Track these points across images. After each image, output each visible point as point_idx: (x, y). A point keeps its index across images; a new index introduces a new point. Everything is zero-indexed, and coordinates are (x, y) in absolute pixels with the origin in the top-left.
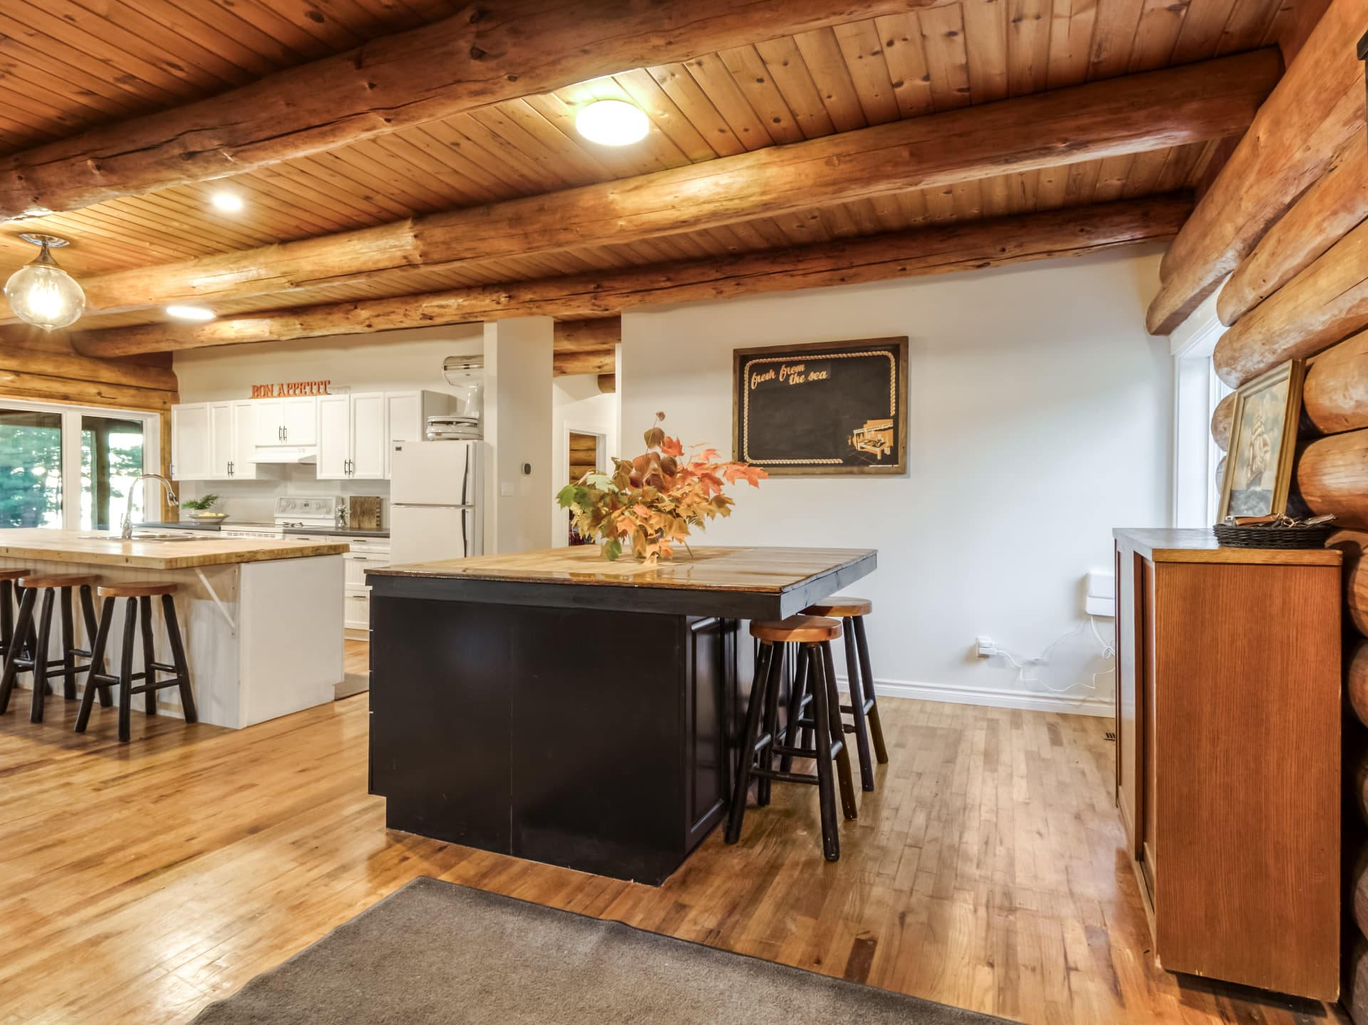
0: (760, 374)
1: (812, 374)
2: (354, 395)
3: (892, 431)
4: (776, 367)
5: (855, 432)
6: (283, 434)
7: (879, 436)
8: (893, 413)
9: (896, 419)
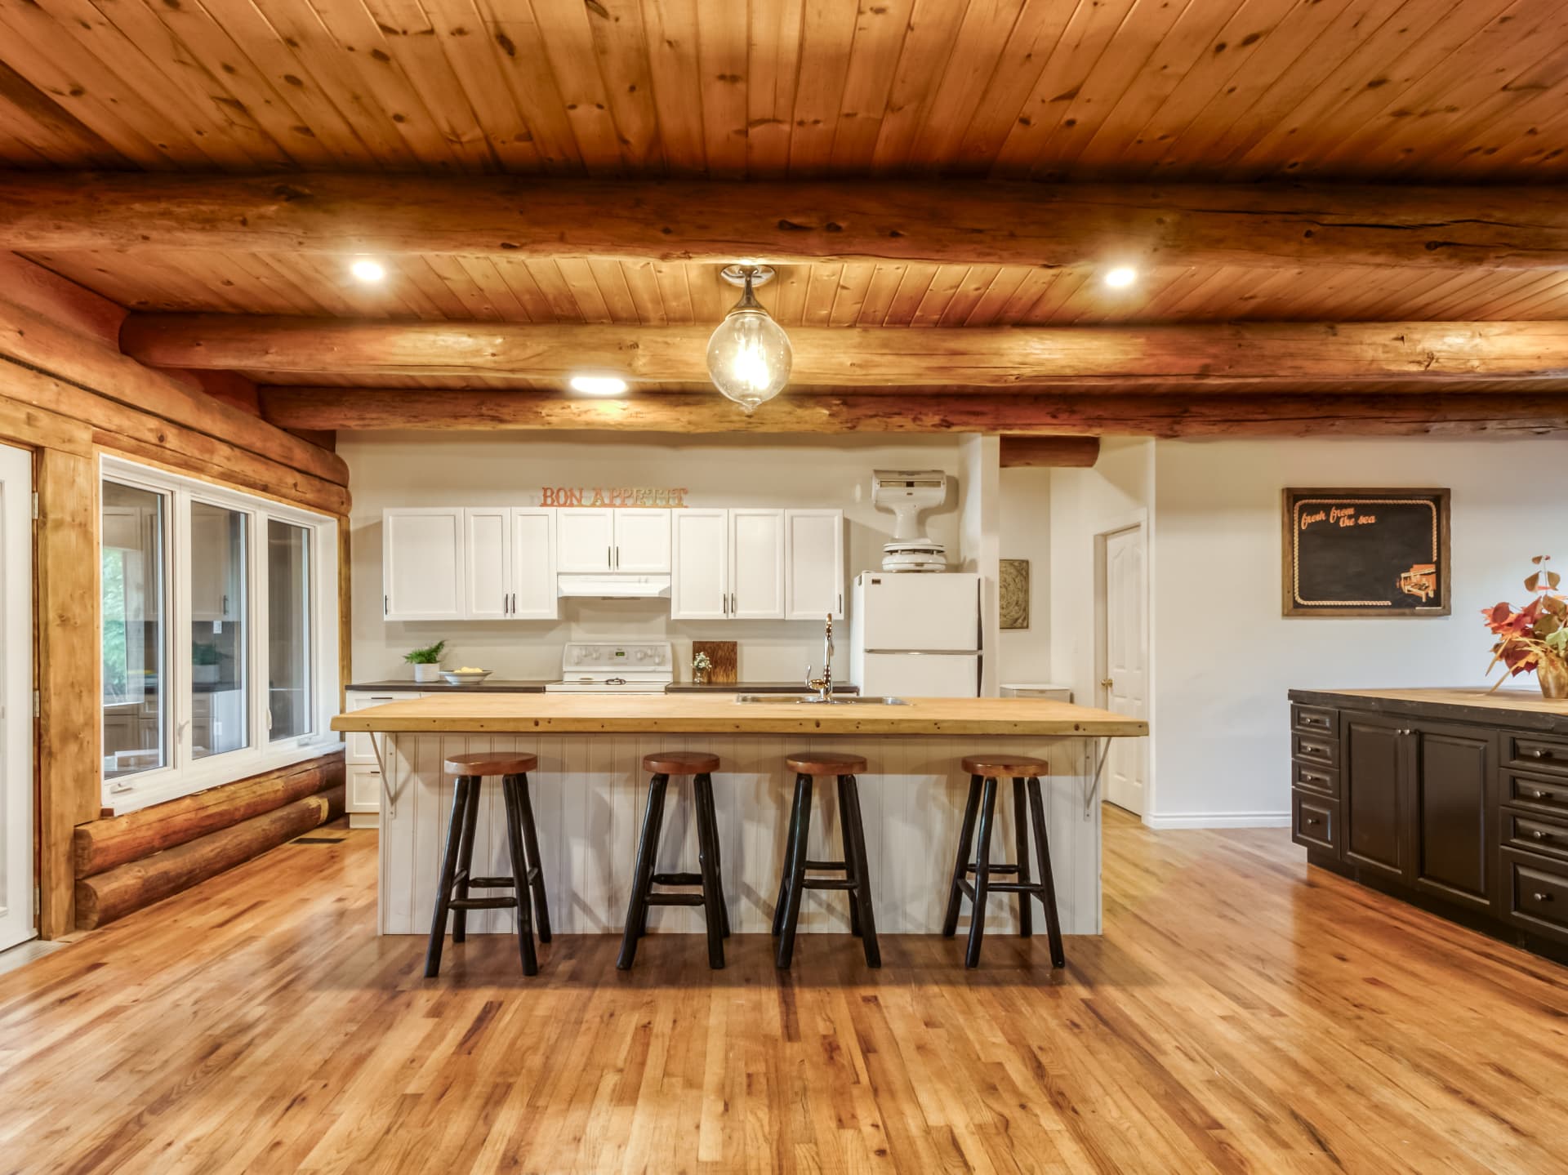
0: (1310, 514)
1: (1361, 517)
2: (733, 511)
3: (1434, 575)
4: (1327, 509)
5: (1403, 575)
6: (614, 556)
7: (1424, 580)
8: (1435, 559)
9: (1438, 564)
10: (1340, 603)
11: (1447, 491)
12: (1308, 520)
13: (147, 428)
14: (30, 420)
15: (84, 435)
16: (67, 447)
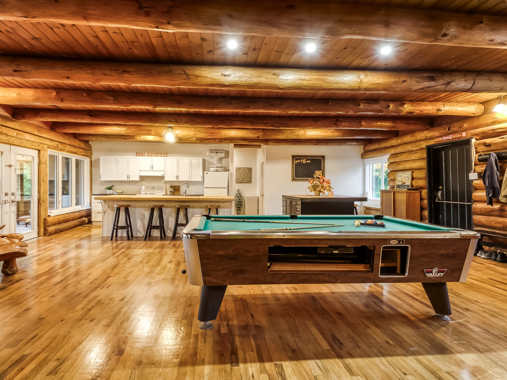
1: (307, 161)
2: (178, 158)
3: (322, 173)
4: (300, 159)
5: (315, 173)
6: (152, 167)
7: (320, 174)
8: (322, 169)
9: (323, 171)
10: (302, 178)
11: (325, 156)
12: (297, 161)
13: (55, 144)
14: (39, 145)
15: (46, 147)
16: (44, 149)
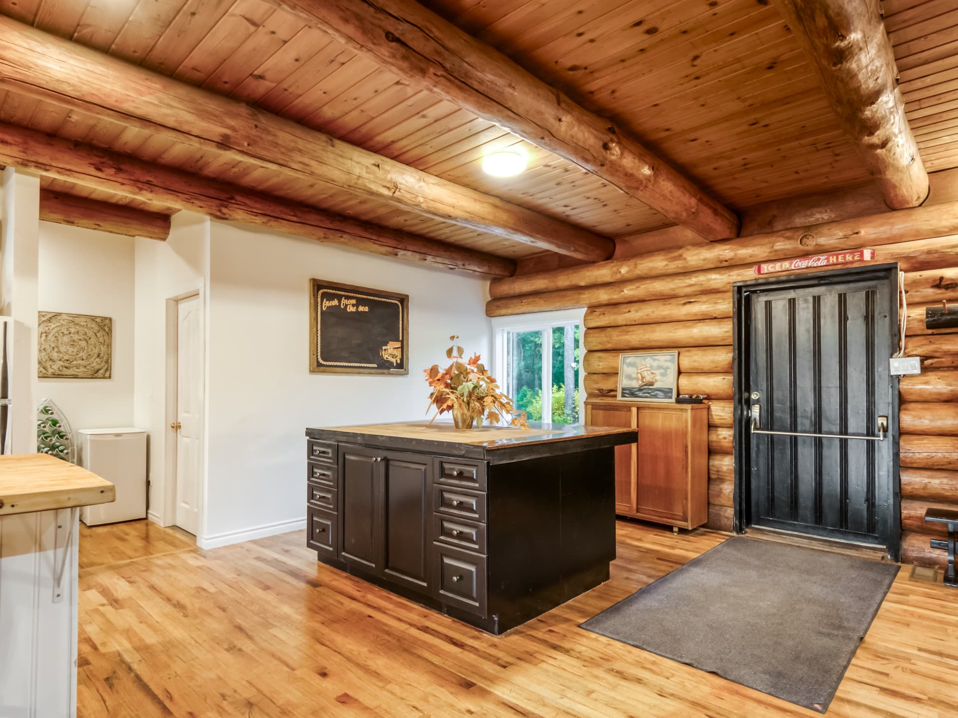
0: (329, 300)
1: (360, 307)
3: (400, 349)
4: (339, 298)
5: (384, 348)
7: (395, 352)
8: (401, 339)
9: (402, 342)
10: (347, 364)
11: (407, 296)
12: (327, 304)
